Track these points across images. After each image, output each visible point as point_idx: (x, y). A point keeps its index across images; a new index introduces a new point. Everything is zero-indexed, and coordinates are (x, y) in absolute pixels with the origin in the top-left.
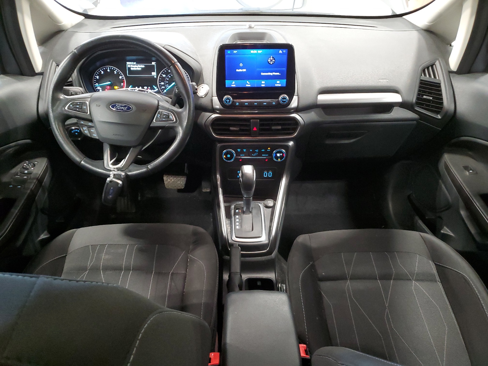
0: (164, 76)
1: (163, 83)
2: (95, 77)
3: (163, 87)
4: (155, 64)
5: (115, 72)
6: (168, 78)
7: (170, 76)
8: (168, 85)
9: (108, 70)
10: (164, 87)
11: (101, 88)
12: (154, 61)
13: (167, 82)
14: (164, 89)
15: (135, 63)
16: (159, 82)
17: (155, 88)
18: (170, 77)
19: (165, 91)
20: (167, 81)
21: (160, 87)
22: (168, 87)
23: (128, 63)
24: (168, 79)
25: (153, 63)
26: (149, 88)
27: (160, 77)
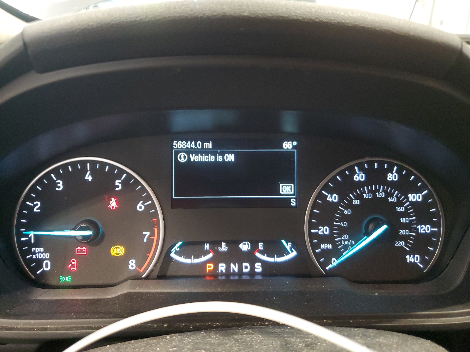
0: (333, 198)
1: (324, 230)
2: (24, 206)
3: (324, 246)
4: (294, 147)
5: (117, 183)
6: (350, 206)
7: (359, 197)
8: (346, 236)
9: (89, 177)
10: (330, 246)
11: (47, 256)
12: (290, 138)
13: (344, 224)
14: (328, 255)
15: (208, 145)
16: (312, 226)
17: (288, 246)
18: (356, 202)
19: (335, 262)
20: (344, 218)
21: (315, 246)
22: (346, 248)
23: (178, 145)
24: (348, 212)
25: (288, 146)
26: (261, 245)
27: (315, 205)
